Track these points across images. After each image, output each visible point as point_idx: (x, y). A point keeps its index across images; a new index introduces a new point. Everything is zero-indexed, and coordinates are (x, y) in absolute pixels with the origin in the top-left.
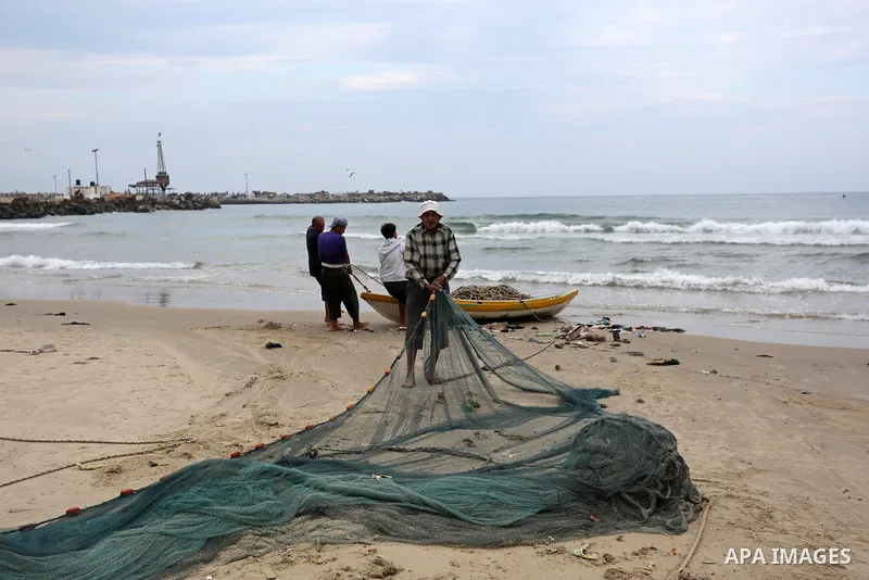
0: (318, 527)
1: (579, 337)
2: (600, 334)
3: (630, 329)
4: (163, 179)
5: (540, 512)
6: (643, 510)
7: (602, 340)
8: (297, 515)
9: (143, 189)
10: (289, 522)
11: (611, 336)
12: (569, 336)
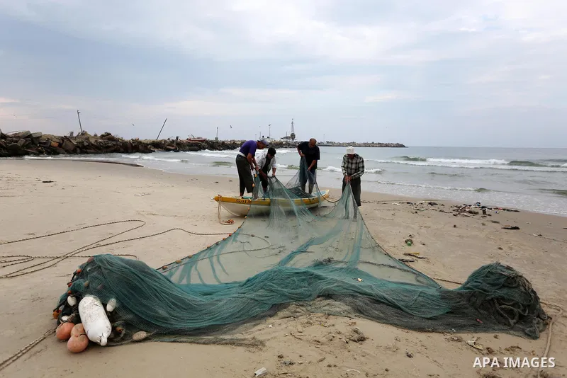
0: (328, 304)
1: (465, 211)
2: (476, 210)
3: (491, 209)
4: (293, 136)
5: (447, 313)
6: (510, 321)
7: (477, 213)
8: (319, 297)
9: (285, 140)
10: (314, 300)
11: (481, 212)
12: (460, 210)
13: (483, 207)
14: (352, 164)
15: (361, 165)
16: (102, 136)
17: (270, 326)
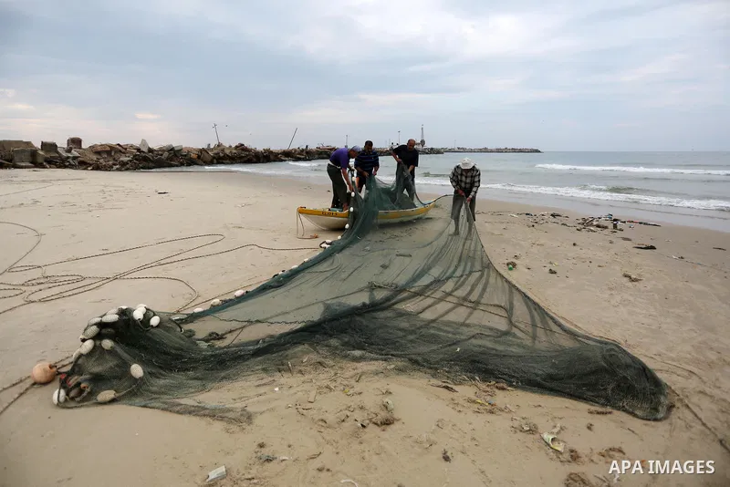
1: (592, 225)
2: (605, 224)
3: (624, 222)
7: (606, 227)
11: (611, 226)
12: (586, 223)
13: (615, 220)
14: (466, 177)
15: (476, 179)
16: (237, 147)
17: (277, 389)
